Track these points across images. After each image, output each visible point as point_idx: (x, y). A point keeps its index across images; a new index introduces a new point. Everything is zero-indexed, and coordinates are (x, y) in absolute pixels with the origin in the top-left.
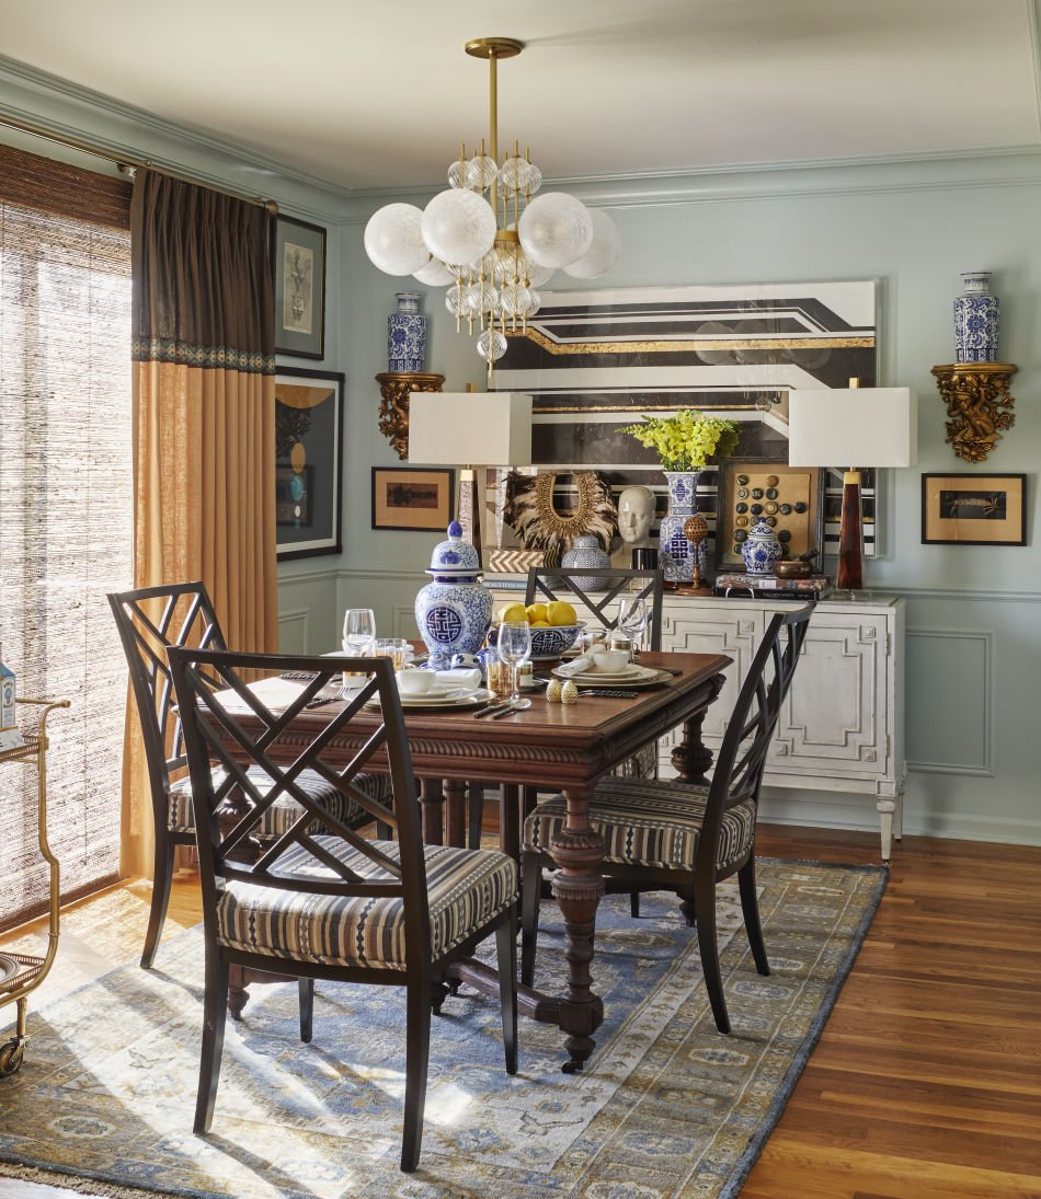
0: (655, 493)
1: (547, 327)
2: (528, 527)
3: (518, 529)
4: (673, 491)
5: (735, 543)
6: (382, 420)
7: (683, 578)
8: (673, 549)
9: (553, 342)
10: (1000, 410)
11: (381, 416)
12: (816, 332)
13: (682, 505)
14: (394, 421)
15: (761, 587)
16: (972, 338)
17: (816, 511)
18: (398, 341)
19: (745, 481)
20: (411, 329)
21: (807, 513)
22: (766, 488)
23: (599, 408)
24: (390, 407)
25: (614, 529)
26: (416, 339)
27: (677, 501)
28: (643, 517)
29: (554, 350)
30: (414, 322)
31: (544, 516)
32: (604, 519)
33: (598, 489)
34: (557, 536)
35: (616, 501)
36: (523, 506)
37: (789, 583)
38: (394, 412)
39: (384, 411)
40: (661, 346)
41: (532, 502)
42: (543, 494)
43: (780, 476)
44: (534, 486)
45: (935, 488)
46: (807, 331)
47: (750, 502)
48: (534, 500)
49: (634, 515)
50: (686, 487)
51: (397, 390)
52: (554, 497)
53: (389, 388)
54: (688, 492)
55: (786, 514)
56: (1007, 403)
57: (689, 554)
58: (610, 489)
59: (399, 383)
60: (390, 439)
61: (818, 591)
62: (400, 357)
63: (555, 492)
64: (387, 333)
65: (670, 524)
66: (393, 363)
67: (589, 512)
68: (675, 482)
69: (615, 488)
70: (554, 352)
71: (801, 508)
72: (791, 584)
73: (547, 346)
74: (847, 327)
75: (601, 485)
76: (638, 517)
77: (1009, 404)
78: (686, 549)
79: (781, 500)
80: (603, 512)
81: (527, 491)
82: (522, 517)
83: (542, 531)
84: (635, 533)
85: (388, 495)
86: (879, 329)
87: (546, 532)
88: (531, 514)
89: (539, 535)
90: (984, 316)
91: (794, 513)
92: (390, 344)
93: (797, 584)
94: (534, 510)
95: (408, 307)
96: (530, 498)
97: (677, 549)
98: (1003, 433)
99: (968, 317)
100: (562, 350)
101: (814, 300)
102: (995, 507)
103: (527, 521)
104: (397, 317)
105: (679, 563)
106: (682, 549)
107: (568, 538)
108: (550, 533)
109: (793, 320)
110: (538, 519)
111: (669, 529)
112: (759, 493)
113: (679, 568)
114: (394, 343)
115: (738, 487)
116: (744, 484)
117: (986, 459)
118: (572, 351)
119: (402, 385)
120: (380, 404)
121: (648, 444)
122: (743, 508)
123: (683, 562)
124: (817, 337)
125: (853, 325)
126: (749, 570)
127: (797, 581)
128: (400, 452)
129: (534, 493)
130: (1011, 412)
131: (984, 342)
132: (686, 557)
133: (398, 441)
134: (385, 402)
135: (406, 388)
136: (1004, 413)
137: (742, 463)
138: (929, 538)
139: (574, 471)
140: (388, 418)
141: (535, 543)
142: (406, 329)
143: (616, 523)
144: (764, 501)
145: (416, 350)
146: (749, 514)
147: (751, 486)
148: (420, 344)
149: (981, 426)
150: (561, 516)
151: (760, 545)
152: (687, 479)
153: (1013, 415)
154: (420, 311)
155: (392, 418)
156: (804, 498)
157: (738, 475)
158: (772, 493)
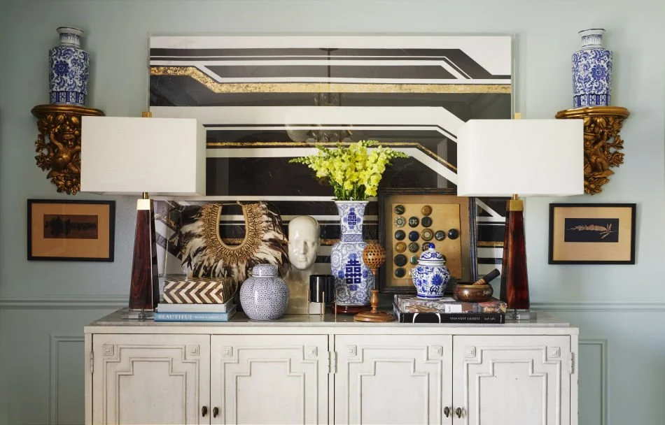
0: (320, 222)
1: (208, 67)
2: (195, 255)
3: (185, 257)
4: (345, 220)
5: (395, 267)
6: (38, 154)
7: (356, 302)
8: (347, 275)
9: (215, 81)
10: (612, 150)
11: (37, 151)
12: (461, 79)
13: (353, 233)
14: (52, 154)
15: (447, 311)
16: (595, 85)
17: (467, 237)
18: (60, 73)
19: (401, 210)
20: (74, 62)
21: (459, 238)
22: (421, 217)
23: (261, 144)
24: (47, 141)
25: (283, 256)
26: (80, 72)
27: (348, 229)
28: (313, 244)
29: (216, 89)
30: (78, 55)
31: (210, 245)
32: (271, 247)
33: (265, 218)
34: (224, 264)
35: (285, 230)
36: (190, 236)
37: (474, 306)
38: (52, 147)
39: (40, 146)
40: (319, 87)
41: (199, 231)
42: (209, 224)
43: (433, 206)
44: (201, 215)
45: (560, 215)
46: (454, 77)
47: (408, 230)
48: (201, 229)
49: (305, 243)
50: (358, 216)
51: (56, 122)
52: (220, 226)
53: (48, 121)
54: (359, 220)
55: (442, 240)
56: (619, 143)
57: (363, 279)
58: (280, 218)
59: (58, 114)
60: (46, 172)
61: (503, 314)
62: (63, 89)
63: (221, 222)
64: (48, 64)
65: (344, 252)
66: (55, 96)
67: (256, 240)
68: (348, 211)
69: (284, 218)
70: (217, 91)
71: (454, 234)
72: (475, 308)
73: (209, 85)
74: (487, 76)
75: (269, 215)
76: (309, 244)
77: (619, 145)
78: (360, 275)
79: (435, 227)
80: (271, 240)
81: (193, 221)
82: (188, 246)
83: (209, 259)
84: (307, 260)
85: (46, 227)
86: (514, 77)
87: (212, 261)
88: (198, 243)
89: (206, 263)
90: (605, 65)
91: (447, 238)
92: (51, 76)
93: (482, 308)
94: (201, 239)
95: (71, 41)
96: (196, 227)
97: (351, 275)
98: (614, 169)
99: (592, 66)
100: (224, 89)
101: (459, 51)
102: (609, 231)
103: (194, 250)
104: (59, 50)
105: (351, 288)
106: (355, 275)
107: (234, 265)
108: (217, 261)
109: (440, 67)
110: (204, 248)
111: (343, 255)
112: (414, 221)
113: (353, 293)
114: (56, 75)
115: (395, 216)
116: (401, 213)
117: (601, 191)
118: (234, 90)
119: (61, 117)
120: (36, 138)
121: (321, 173)
122: (401, 235)
123: (356, 287)
124: (460, 83)
125: (493, 73)
126: (419, 293)
127: (481, 304)
128: (58, 185)
129: (200, 223)
130: (621, 151)
131: (605, 89)
132: (360, 282)
133: (56, 173)
134: (41, 137)
135: (65, 120)
136: (616, 152)
137: (400, 194)
138: (556, 258)
139: (240, 202)
140: (45, 152)
141: (202, 271)
142: (69, 61)
143: (286, 251)
144: (420, 229)
145: (79, 83)
146: (407, 241)
147: (408, 215)
148: (83, 78)
149: (601, 163)
150: (228, 244)
151: (436, 270)
152: (359, 207)
153: (623, 155)
154: (82, 45)
155: (49, 152)
156: (456, 225)
157: (395, 205)
158: (427, 222)
